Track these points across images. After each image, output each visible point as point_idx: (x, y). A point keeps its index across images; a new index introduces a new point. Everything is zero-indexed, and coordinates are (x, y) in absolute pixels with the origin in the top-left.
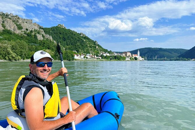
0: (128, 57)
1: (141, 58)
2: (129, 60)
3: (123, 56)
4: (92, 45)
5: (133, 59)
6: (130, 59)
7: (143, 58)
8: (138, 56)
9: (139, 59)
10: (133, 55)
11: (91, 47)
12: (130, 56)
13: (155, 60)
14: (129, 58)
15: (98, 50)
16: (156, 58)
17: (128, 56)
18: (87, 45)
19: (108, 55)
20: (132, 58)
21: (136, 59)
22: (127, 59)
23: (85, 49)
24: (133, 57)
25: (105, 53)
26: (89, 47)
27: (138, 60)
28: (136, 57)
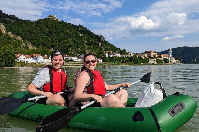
0: (152, 58)
1: (174, 61)
2: (155, 63)
3: (144, 57)
4: (92, 42)
5: (161, 62)
6: (157, 61)
7: (178, 61)
8: (170, 58)
9: (172, 62)
10: (162, 55)
11: (89, 44)
12: (157, 56)
13: (195, 63)
14: (155, 60)
15: (102, 48)
16: (195, 60)
17: (152, 56)
18: (83, 42)
19: (119, 55)
20: (160, 60)
21: (166, 61)
22: (151, 62)
23: (79, 48)
24: (162, 59)
25: (114, 54)
26: (87, 44)
27: (170, 63)
28: (167, 58)
